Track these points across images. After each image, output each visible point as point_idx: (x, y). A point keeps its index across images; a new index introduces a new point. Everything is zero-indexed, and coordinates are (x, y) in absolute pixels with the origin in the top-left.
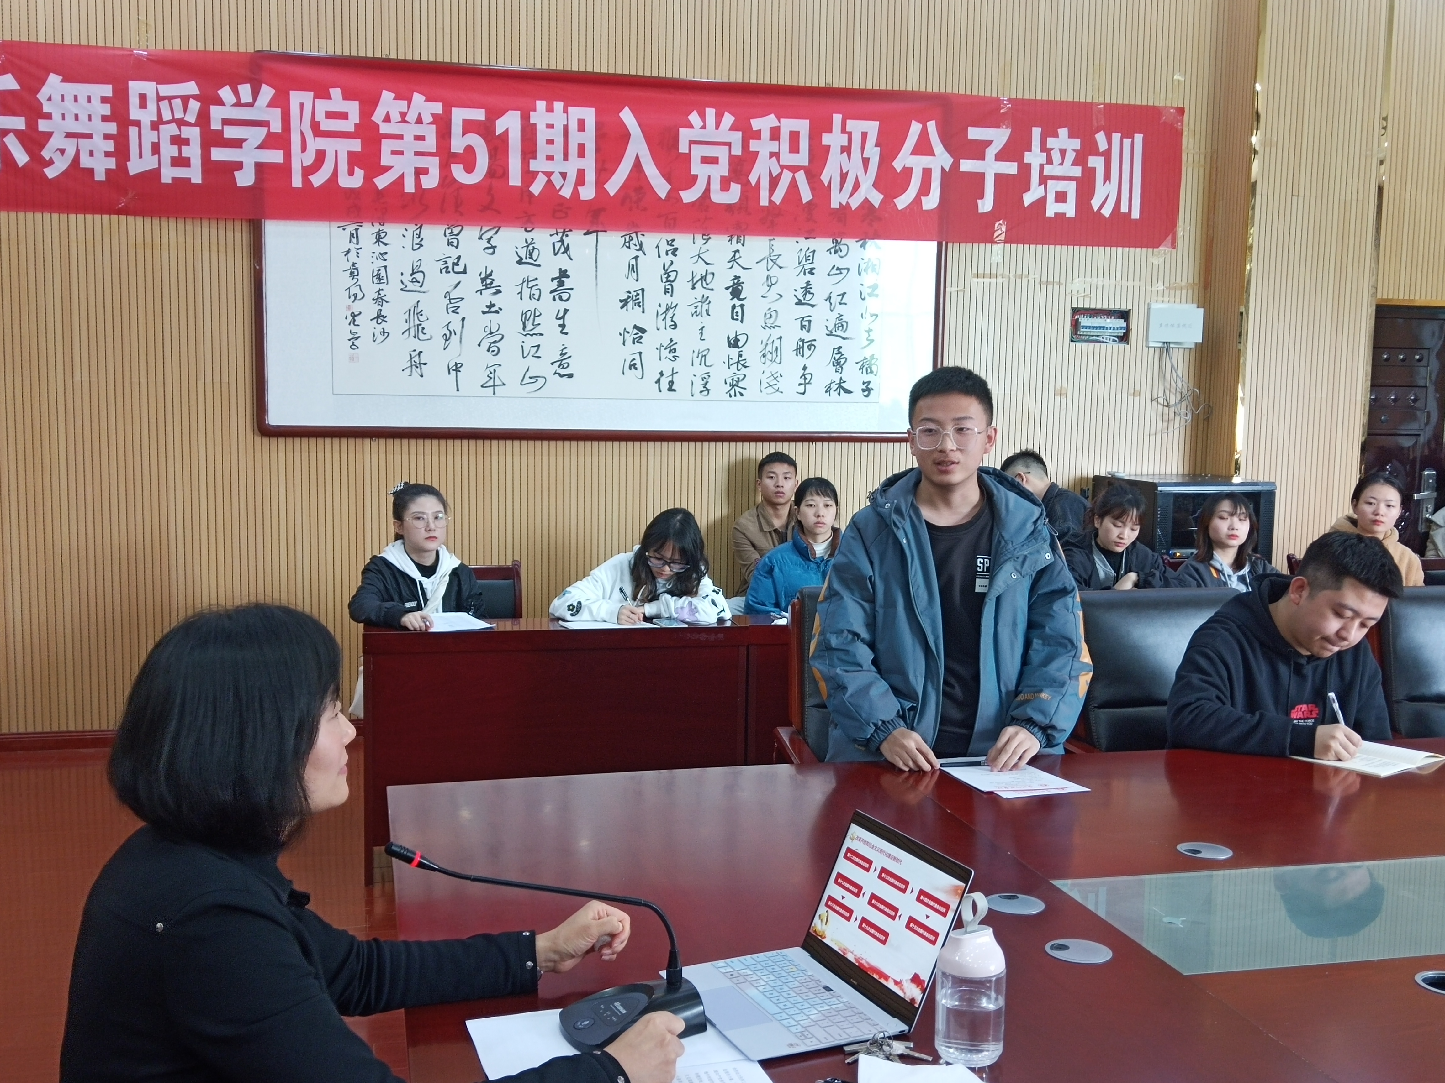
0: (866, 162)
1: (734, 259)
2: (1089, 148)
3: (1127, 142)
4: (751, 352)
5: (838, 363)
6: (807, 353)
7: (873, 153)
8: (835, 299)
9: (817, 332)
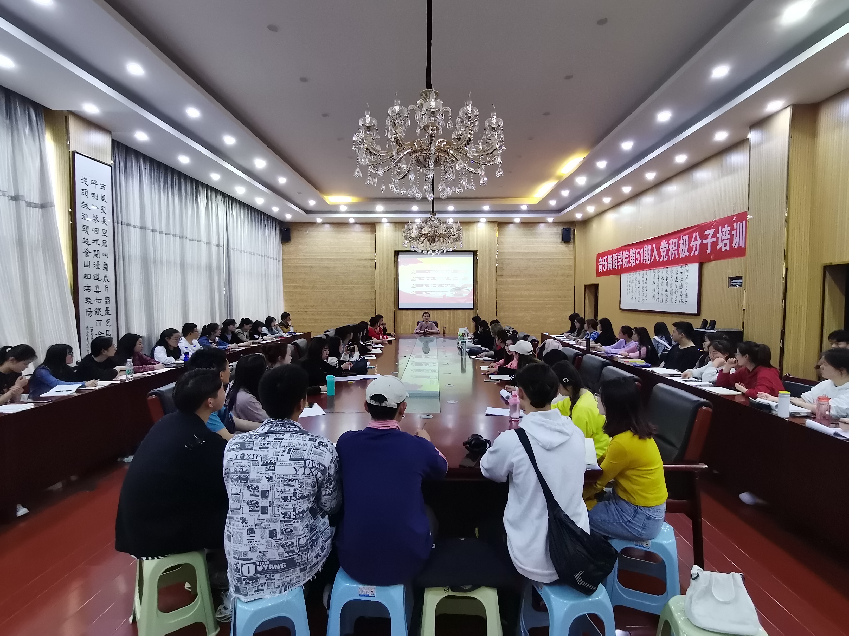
0: (686, 245)
1: (666, 273)
2: (732, 229)
3: (741, 224)
4: (669, 293)
5: (681, 295)
6: (676, 293)
7: (687, 243)
8: (681, 280)
9: (678, 288)
